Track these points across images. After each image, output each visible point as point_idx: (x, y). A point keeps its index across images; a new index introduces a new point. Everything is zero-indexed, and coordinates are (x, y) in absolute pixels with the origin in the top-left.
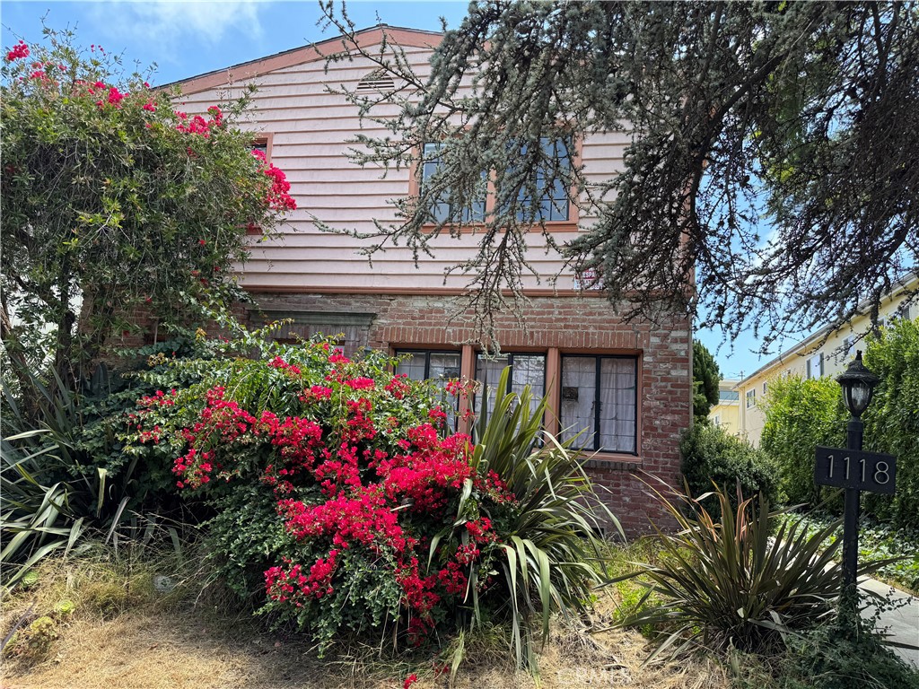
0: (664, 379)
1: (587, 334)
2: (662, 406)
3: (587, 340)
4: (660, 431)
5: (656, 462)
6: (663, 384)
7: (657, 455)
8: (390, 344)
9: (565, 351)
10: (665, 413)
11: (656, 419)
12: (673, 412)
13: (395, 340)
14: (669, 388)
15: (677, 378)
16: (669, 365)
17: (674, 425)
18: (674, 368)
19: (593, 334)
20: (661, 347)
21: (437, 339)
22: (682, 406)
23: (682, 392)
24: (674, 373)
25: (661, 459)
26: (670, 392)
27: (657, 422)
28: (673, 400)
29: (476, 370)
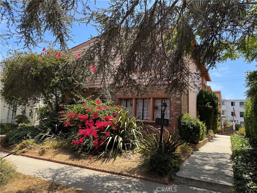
0: (175, 104)
1: (158, 94)
2: (174, 110)
3: (158, 95)
4: (174, 116)
5: (173, 123)
6: (175, 105)
7: (173, 121)
8: (119, 98)
9: (154, 98)
10: (175, 112)
11: (173, 113)
12: (177, 111)
13: (119, 97)
14: (176, 106)
15: (178, 103)
16: (176, 100)
17: (177, 114)
18: (177, 101)
19: (160, 94)
20: (175, 96)
21: (128, 97)
22: (179, 110)
23: (179, 107)
24: (177, 102)
25: (174, 122)
26: (176, 107)
27: (174, 114)
28: (177, 108)
29: (136, 103)
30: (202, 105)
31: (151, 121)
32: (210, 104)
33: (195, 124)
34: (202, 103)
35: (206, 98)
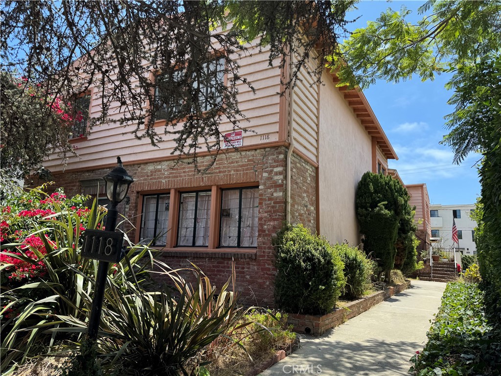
0: (270, 199)
1: (230, 175)
2: (268, 216)
3: (230, 179)
4: (267, 232)
5: (264, 252)
6: (269, 202)
7: (265, 248)
8: (138, 192)
9: (223, 187)
10: (270, 221)
11: (265, 225)
12: (274, 220)
13: (139, 190)
14: (272, 204)
15: (277, 198)
16: (272, 190)
17: (274, 227)
18: (276, 191)
19: (233, 175)
20: (270, 178)
21: (158, 187)
22: (279, 215)
23: (279, 206)
24: (275, 195)
25: (267, 250)
26: (273, 207)
27: (266, 227)
28: (274, 212)
29: (180, 203)
30: (367, 210)
31: (210, 250)
32: (386, 207)
33: (316, 254)
34: (366, 203)
35: (376, 192)
